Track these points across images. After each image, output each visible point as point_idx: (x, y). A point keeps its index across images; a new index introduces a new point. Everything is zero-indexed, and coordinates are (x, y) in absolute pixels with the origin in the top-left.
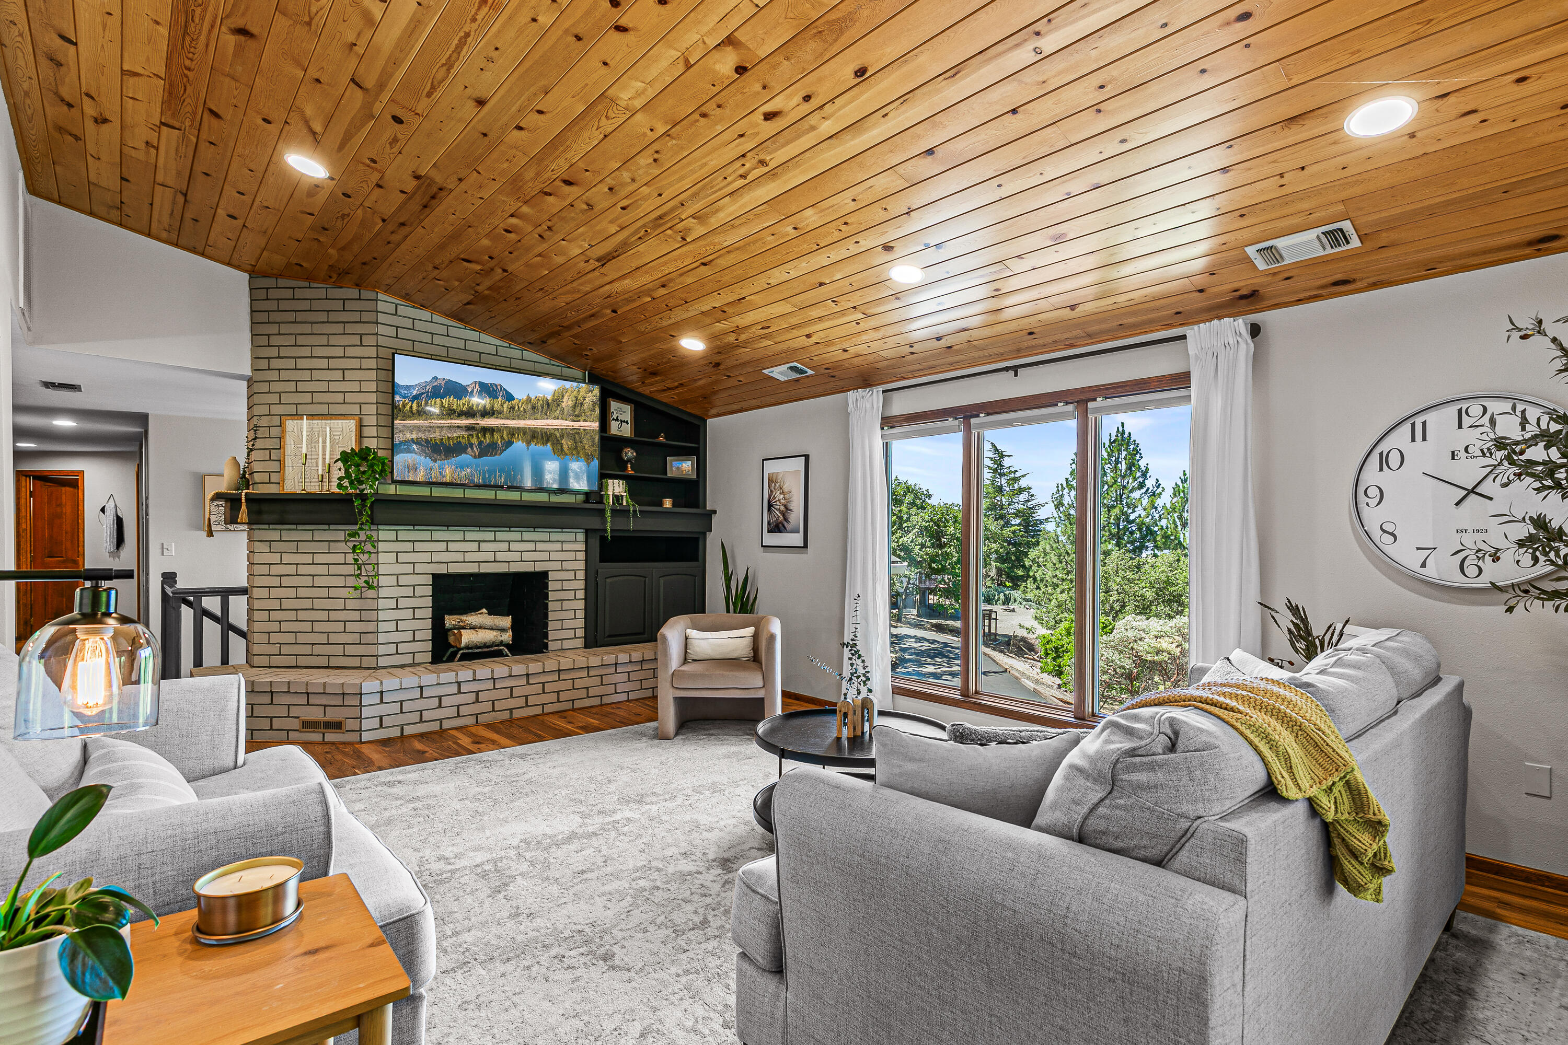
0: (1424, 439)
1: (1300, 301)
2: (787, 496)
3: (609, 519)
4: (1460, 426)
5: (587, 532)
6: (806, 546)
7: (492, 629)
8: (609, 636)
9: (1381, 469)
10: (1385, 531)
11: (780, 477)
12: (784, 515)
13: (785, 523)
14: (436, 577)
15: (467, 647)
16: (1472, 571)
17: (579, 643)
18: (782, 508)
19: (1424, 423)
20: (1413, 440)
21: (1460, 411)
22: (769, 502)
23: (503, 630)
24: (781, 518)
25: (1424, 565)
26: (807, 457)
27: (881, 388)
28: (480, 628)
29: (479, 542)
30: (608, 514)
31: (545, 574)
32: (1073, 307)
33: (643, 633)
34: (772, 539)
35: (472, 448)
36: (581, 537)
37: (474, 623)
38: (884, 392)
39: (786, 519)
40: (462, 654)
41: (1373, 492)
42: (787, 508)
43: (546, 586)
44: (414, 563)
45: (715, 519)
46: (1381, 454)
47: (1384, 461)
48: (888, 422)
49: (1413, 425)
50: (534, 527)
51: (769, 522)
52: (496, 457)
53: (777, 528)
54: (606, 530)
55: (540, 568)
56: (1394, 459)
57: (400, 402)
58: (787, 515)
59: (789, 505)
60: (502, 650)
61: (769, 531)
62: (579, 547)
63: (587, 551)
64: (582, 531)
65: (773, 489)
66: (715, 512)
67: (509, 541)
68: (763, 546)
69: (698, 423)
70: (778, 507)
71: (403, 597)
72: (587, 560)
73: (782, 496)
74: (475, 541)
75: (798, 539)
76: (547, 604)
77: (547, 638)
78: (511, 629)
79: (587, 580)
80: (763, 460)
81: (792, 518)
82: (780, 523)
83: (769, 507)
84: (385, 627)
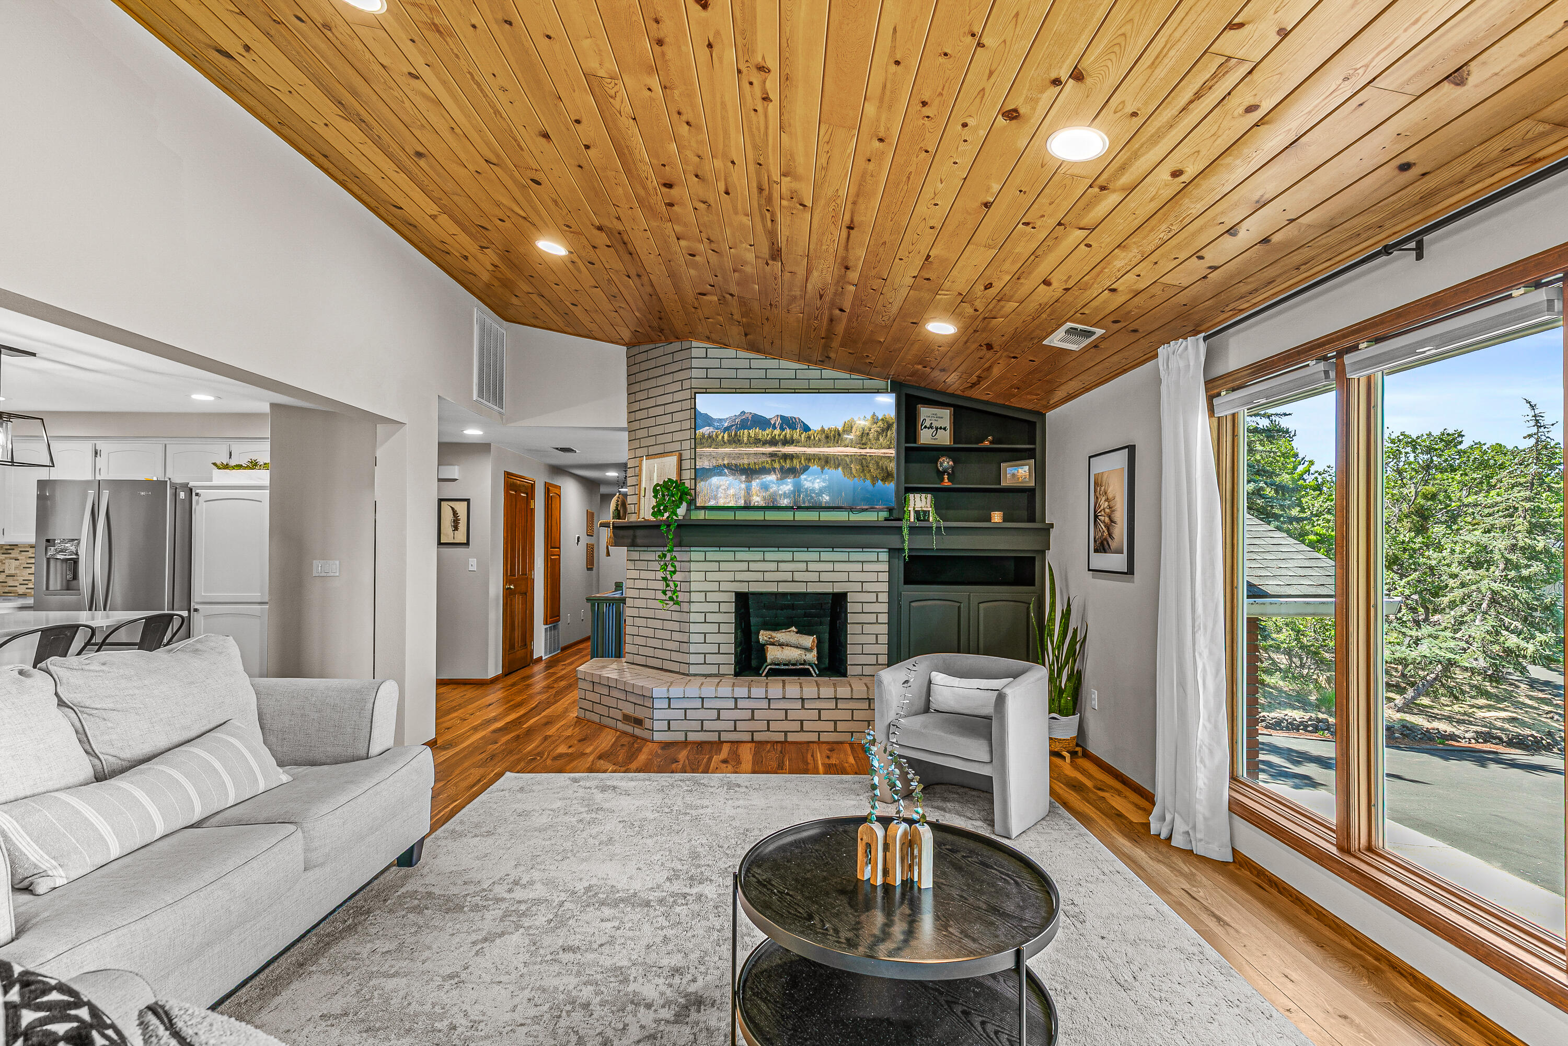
2: (1112, 507)
3: (906, 538)
5: (890, 552)
6: (1131, 572)
7: (797, 647)
11: (1106, 478)
12: (1108, 530)
13: (1109, 540)
14: (738, 595)
15: (773, 664)
18: (1108, 520)
22: (1095, 511)
23: (806, 649)
24: (1106, 534)
26: (1132, 447)
28: (787, 645)
29: (778, 562)
30: (906, 532)
31: (843, 596)
34: (1095, 561)
36: (884, 556)
37: (782, 640)
38: (1206, 338)
39: (1110, 535)
40: (770, 669)
42: (1112, 521)
43: (846, 608)
44: (719, 582)
50: (833, 547)
51: (1095, 539)
53: (1102, 546)
54: (903, 549)
55: (838, 589)
57: (707, 432)
58: (1111, 529)
59: (1113, 516)
60: (808, 669)
61: (1095, 552)
62: (882, 567)
63: (891, 572)
64: (885, 550)
65: (1098, 494)
66: (1052, 526)
67: (807, 561)
68: (1090, 570)
69: (1033, 419)
70: (1103, 519)
71: (710, 612)
72: (891, 582)
73: (1106, 504)
74: (774, 561)
75: (1122, 562)
76: (846, 626)
77: (844, 662)
78: (813, 649)
79: (890, 603)
80: (1090, 458)
81: (1116, 533)
82: (1105, 539)
83: (1095, 518)
84: (696, 638)
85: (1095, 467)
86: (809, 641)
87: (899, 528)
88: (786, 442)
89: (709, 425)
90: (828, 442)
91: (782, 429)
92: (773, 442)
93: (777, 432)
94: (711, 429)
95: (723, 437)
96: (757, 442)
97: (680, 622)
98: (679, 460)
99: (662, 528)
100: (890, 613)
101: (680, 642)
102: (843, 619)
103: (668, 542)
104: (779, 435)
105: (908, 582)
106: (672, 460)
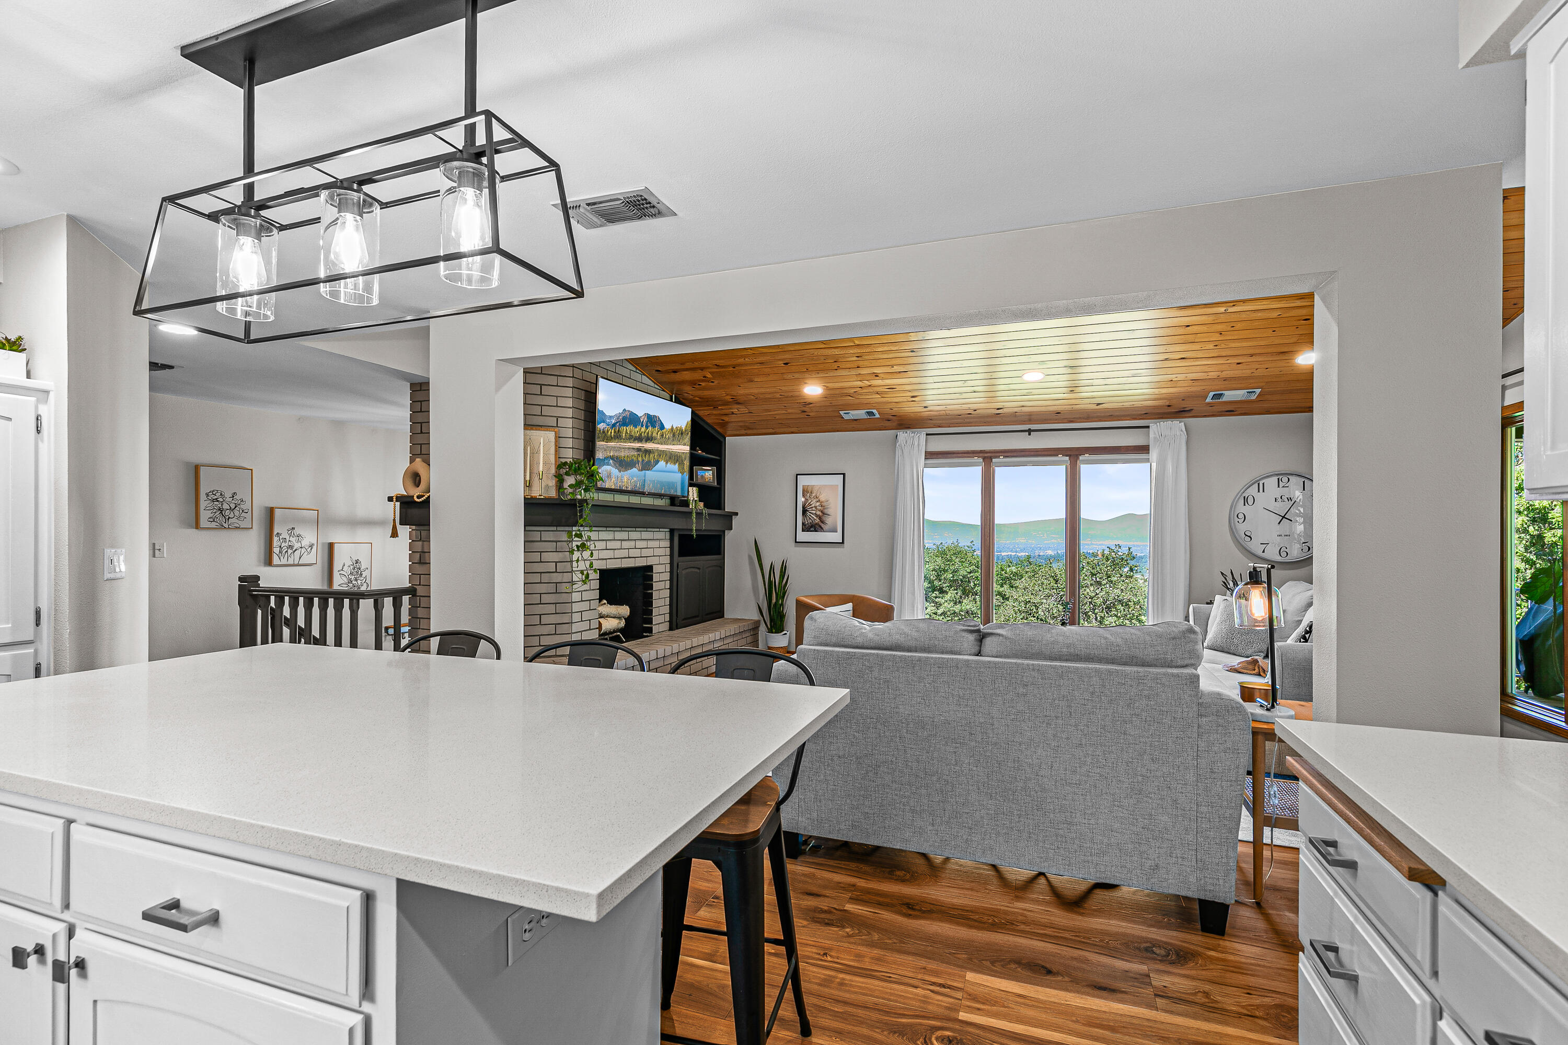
0: (1263, 491)
1: (1205, 416)
2: (823, 504)
3: (694, 522)
4: (1279, 487)
5: (672, 532)
6: (843, 542)
7: (617, 618)
8: (684, 620)
9: (1245, 505)
10: (1246, 535)
11: (816, 489)
12: (820, 518)
13: (822, 525)
14: (602, 572)
16: (1284, 554)
17: (667, 625)
18: (818, 513)
19: (1263, 484)
20: (1259, 491)
21: (1278, 479)
22: (804, 507)
23: (620, 618)
24: (818, 520)
25: (1264, 552)
26: (844, 474)
27: (923, 432)
28: (609, 616)
29: (622, 540)
30: (694, 515)
31: (650, 568)
32: (1098, 404)
33: (698, 616)
34: (803, 536)
36: (668, 536)
37: (603, 613)
38: (927, 435)
39: (823, 522)
41: (1241, 516)
42: (824, 513)
43: (651, 578)
45: (734, 520)
46: (1244, 497)
47: (1246, 500)
48: (930, 455)
49: (1259, 484)
50: (648, 527)
51: (803, 524)
53: (810, 527)
54: (692, 530)
55: (650, 562)
56: (1250, 501)
57: (601, 427)
58: (824, 518)
59: (826, 511)
60: (619, 635)
61: (803, 531)
62: (667, 544)
63: (672, 547)
64: (668, 530)
65: (808, 498)
66: (736, 514)
67: (635, 540)
68: (796, 542)
69: (722, 440)
70: (814, 512)
71: (584, 591)
72: (672, 556)
73: (818, 504)
74: (619, 540)
75: (836, 537)
76: (652, 593)
77: (651, 623)
78: (629, 617)
79: (671, 572)
80: (797, 475)
81: (829, 521)
82: (816, 524)
83: (804, 512)
84: (576, 617)
85: (803, 481)
86: (625, 610)
87: (691, 513)
88: (649, 439)
89: (603, 420)
90: (673, 440)
91: (647, 427)
92: (639, 439)
93: (643, 429)
94: (604, 425)
95: (611, 433)
96: (632, 438)
97: (556, 603)
98: (556, 437)
99: (579, 507)
100: (671, 580)
101: (555, 624)
102: (651, 587)
103: (581, 521)
104: (644, 433)
105: (681, 555)
106: (551, 435)
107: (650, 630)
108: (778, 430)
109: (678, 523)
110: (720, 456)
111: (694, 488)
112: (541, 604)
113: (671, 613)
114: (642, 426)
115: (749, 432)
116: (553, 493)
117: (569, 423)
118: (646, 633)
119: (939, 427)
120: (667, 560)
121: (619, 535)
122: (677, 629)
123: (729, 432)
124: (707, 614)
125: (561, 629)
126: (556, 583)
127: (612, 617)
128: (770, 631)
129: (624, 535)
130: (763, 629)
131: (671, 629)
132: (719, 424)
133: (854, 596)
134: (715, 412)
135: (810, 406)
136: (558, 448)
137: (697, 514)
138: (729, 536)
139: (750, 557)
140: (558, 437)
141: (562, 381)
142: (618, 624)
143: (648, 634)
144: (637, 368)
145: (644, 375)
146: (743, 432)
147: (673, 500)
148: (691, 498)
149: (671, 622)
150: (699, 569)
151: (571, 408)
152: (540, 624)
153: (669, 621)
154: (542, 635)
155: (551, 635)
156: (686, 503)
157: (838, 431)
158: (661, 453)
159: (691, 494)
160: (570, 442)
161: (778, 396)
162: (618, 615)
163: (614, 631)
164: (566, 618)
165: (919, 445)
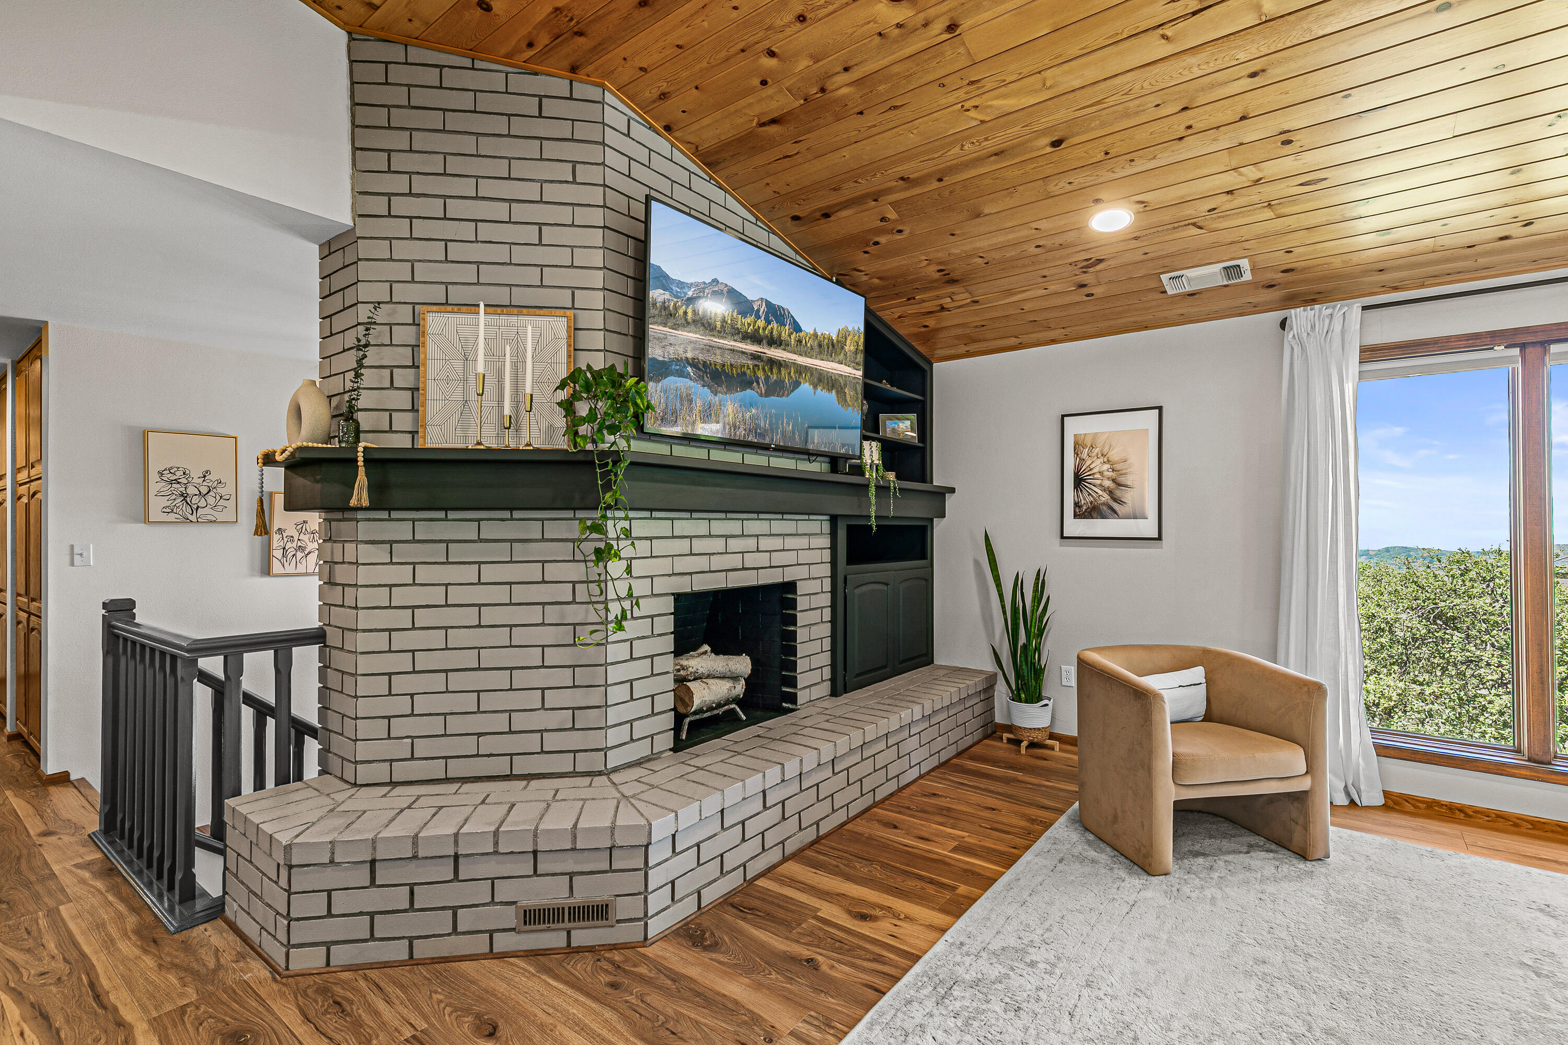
2: (1117, 467)
3: (873, 500)
5: (834, 520)
6: (1160, 538)
7: (723, 676)
8: (858, 675)
11: (1101, 439)
12: (1111, 493)
13: (1116, 506)
14: (678, 597)
15: (700, 711)
17: (826, 688)
18: (1107, 483)
22: (1077, 474)
23: (734, 678)
24: (1105, 497)
26: (1160, 409)
27: (1356, 304)
28: (709, 676)
29: (727, 537)
30: (873, 490)
31: (791, 586)
33: (885, 667)
34: (1074, 527)
35: (758, 383)
36: (826, 527)
37: (701, 669)
38: (1367, 308)
39: (1116, 500)
40: (691, 723)
42: (1118, 484)
43: (793, 604)
44: (652, 577)
45: (950, 500)
50: (782, 511)
51: (1077, 505)
52: (784, 398)
53: (1091, 511)
54: (869, 517)
55: (788, 576)
57: (660, 299)
58: (1118, 493)
59: (1122, 480)
60: (733, 709)
61: (1076, 516)
62: (826, 542)
63: (833, 548)
64: (827, 517)
65: (1084, 456)
66: (952, 490)
67: (757, 536)
68: (1062, 537)
69: (926, 367)
70: (1098, 482)
71: (638, 638)
72: (834, 563)
73: (1106, 467)
74: (722, 536)
75: (1148, 528)
76: (796, 632)
77: (795, 686)
78: (750, 676)
79: (834, 592)
80: (1063, 416)
81: (1128, 496)
82: (1104, 504)
83: (1079, 481)
84: (617, 694)
85: (1074, 427)
86: (742, 664)
87: (866, 486)
88: (772, 340)
89: (665, 289)
90: (826, 353)
91: (767, 320)
92: (755, 338)
93: (761, 323)
94: (667, 296)
95: (685, 313)
97: (574, 666)
98: (569, 327)
99: (601, 467)
100: (833, 606)
101: (574, 709)
102: (793, 620)
103: (608, 498)
104: (764, 329)
105: (851, 560)
106: (560, 325)
107: (793, 698)
108: (1025, 339)
109: (845, 505)
110: (923, 394)
111: (874, 444)
112: (543, 667)
113: (833, 666)
114: (758, 317)
115: (972, 348)
116: (562, 443)
117: (597, 300)
118: (786, 703)
119: (1396, 289)
120: (826, 570)
121: (720, 527)
122: (846, 692)
123: (940, 353)
124: (904, 661)
125: (583, 719)
126: (575, 625)
127: (717, 677)
128: (1016, 698)
129: (733, 527)
130: (1001, 691)
131: (834, 693)
132: (916, 335)
133: (1206, 652)
134: (911, 309)
135: (1099, 267)
136: (575, 350)
137: (878, 487)
138: (939, 526)
139: (977, 563)
140: (575, 329)
141: (582, 216)
142: (730, 690)
143: (791, 706)
144: (757, 218)
145: (774, 233)
146: (962, 349)
147: (835, 461)
148: (867, 459)
149: (833, 680)
150: (887, 584)
151: (600, 269)
152: (543, 707)
153: (830, 680)
154: (546, 730)
155: (565, 730)
156: (859, 470)
157: (1146, 328)
158: (801, 370)
159: (867, 453)
160: (598, 339)
161: (1032, 250)
162: (728, 674)
163: (728, 702)
164: (595, 697)
165: (1343, 332)
